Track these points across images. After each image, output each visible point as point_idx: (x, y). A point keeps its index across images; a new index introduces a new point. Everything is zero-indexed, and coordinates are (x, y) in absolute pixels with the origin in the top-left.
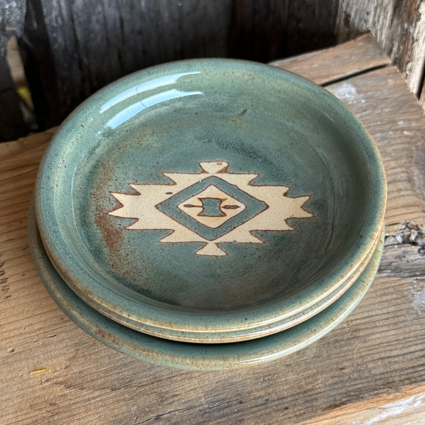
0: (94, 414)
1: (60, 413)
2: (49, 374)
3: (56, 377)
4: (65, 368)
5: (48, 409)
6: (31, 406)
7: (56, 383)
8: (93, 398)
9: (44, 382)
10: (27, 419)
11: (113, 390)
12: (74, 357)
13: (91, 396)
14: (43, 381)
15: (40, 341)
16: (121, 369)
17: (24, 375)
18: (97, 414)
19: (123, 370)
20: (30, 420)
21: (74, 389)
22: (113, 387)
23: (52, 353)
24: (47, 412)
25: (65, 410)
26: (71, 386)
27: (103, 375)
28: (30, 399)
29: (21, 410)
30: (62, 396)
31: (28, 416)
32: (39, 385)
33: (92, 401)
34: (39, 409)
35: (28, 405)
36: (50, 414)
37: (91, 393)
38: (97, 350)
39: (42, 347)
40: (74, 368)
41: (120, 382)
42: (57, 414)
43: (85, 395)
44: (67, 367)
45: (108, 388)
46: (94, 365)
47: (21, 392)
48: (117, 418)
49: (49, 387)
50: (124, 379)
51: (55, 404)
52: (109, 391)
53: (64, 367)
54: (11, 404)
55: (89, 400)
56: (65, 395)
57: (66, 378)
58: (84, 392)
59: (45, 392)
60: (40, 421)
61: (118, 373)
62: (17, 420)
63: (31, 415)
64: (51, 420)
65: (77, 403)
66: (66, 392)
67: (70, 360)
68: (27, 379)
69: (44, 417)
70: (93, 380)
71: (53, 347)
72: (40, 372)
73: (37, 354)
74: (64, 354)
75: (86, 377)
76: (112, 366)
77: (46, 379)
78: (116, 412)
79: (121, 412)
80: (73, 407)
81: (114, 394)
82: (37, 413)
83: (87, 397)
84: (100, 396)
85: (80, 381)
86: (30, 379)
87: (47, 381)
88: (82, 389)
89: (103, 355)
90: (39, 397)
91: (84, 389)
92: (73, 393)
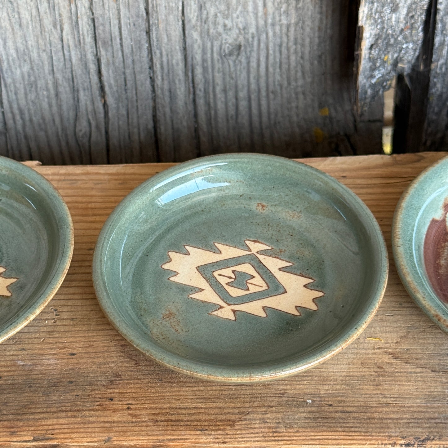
0: (413, 385)
1: (385, 376)
2: (382, 344)
3: (387, 348)
4: (396, 343)
5: (375, 370)
6: (362, 363)
7: (386, 352)
8: (415, 373)
9: (376, 349)
10: (357, 372)
11: (433, 371)
12: (405, 337)
13: (413, 370)
14: (376, 347)
15: (379, 316)
16: (443, 357)
17: (361, 339)
18: (416, 385)
19: (445, 358)
20: (359, 374)
21: (400, 361)
22: (433, 369)
23: (387, 328)
24: (374, 371)
25: (389, 375)
26: (397, 358)
27: (426, 357)
28: (363, 358)
29: (354, 364)
30: (389, 363)
31: (358, 370)
32: (371, 349)
33: (413, 375)
34: (368, 368)
35: (360, 362)
36: (376, 374)
37: (414, 368)
38: (425, 337)
39: (380, 322)
40: (403, 345)
41: (440, 367)
42: (382, 376)
43: (408, 368)
44: (397, 342)
45: (429, 368)
46: (421, 347)
47: (356, 351)
48: (432, 394)
49: (380, 353)
50: (444, 365)
51: (382, 368)
52: (429, 371)
53: (395, 341)
54: (346, 357)
55: (411, 373)
56: (392, 364)
57: (395, 350)
58: (408, 366)
59: (376, 356)
60: (367, 377)
61: (440, 360)
62: (348, 370)
63: (360, 370)
64: (376, 378)
65: (400, 372)
66: (392, 361)
67: (401, 337)
68: (363, 342)
69: (371, 375)
70: (417, 359)
71: (389, 324)
72: (374, 340)
73: (374, 326)
74: (397, 332)
75: (412, 355)
76: (436, 352)
77: (378, 347)
78: (432, 389)
79: (436, 390)
80: (397, 375)
81: (433, 374)
82: (366, 370)
83: (410, 370)
84: (421, 372)
85: (407, 356)
86: (365, 342)
87: (379, 348)
88: (406, 363)
89: (430, 341)
90: (370, 359)
91: (409, 363)
92: (398, 364)
